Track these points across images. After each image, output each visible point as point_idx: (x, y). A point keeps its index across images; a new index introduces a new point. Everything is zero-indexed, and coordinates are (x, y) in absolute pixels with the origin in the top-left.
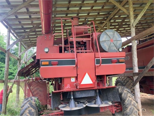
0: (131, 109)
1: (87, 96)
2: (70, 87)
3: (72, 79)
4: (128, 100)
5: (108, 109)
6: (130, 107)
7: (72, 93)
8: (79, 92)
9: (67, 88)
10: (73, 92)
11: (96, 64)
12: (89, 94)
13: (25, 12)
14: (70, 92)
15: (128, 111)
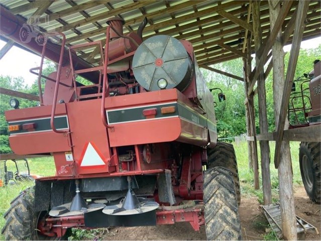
0: (214, 224)
1: (103, 190)
2: (66, 172)
3: (67, 156)
4: (212, 203)
5: (183, 219)
6: (212, 221)
7: (77, 183)
8: (90, 181)
9: (62, 172)
10: (80, 180)
11: (110, 122)
12: (108, 186)
13: (61, 27)
14: (74, 180)
15: (209, 229)
